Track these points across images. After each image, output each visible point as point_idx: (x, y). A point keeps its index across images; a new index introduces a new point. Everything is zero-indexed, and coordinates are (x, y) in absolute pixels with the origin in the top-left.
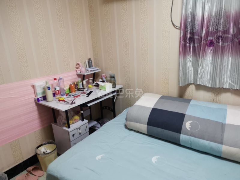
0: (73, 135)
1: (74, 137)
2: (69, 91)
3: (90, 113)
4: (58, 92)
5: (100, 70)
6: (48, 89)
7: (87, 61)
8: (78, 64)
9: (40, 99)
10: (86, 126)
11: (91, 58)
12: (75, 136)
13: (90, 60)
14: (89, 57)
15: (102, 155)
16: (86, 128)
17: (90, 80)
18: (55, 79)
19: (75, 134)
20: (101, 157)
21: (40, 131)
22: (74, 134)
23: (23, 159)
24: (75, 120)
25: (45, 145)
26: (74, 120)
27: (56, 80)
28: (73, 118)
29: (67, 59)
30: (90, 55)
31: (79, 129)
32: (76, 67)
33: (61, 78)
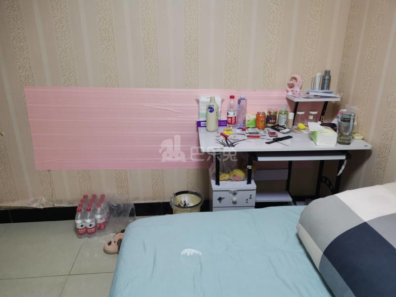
0: (220, 199)
1: (220, 202)
2: (254, 123)
3: (286, 178)
4: (230, 119)
5: (338, 100)
6: (210, 110)
7: (319, 75)
8: (295, 79)
9: (202, 123)
10: (251, 195)
11: (330, 71)
12: (222, 201)
13: (327, 73)
14: (328, 68)
15: (197, 252)
16: (250, 198)
17: (311, 115)
18: (232, 97)
19: (224, 198)
20: (195, 254)
21: (195, 171)
22: (222, 197)
23: (164, 199)
24: (234, 176)
25: (192, 195)
26: (232, 175)
27: (232, 100)
28: (231, 172)
29: (272, 65)
30: (332, 64)
31: (235, 194)
32: (288, 84)
33: (243, 97)
